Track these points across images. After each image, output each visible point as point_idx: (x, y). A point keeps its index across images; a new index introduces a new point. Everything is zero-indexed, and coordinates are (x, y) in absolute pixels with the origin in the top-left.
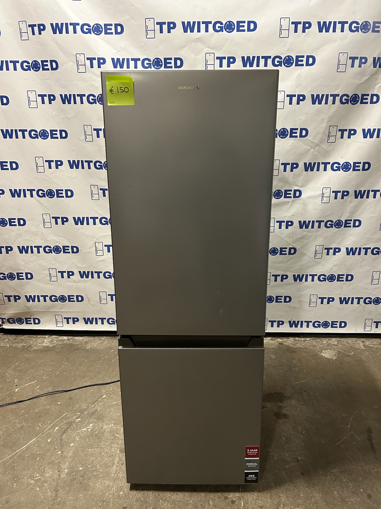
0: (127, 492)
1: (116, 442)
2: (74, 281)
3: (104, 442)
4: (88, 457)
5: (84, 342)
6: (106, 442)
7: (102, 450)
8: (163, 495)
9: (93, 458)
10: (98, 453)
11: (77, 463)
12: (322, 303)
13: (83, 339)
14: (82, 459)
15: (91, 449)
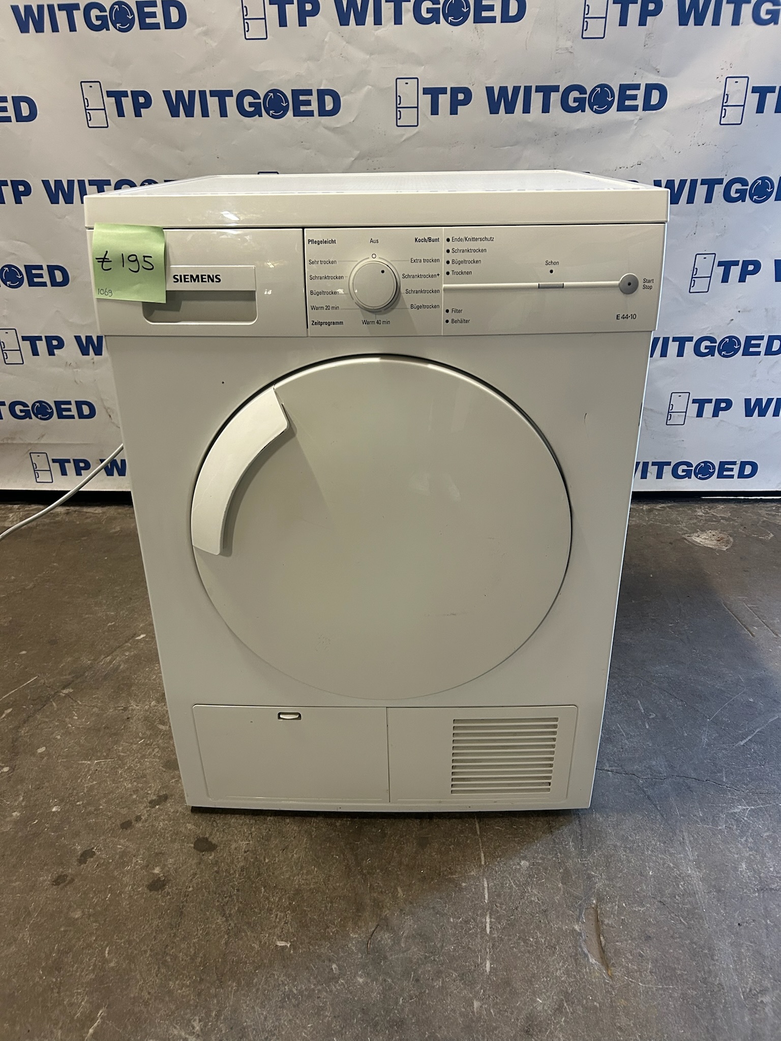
0: (172, 868)
1: (157, 744)
2: (67, 363)
3: (127, 744)
4: (79, 781)
5: (106, 518)
6: (132, 743)
7: (120, 762)
8: (269, 876)
9: (92, 782)
10: (108, 770)
11: (48, 795)
12: (700, 414)
13: (104, 513)
14: (62, 784)
15: (89, 760)
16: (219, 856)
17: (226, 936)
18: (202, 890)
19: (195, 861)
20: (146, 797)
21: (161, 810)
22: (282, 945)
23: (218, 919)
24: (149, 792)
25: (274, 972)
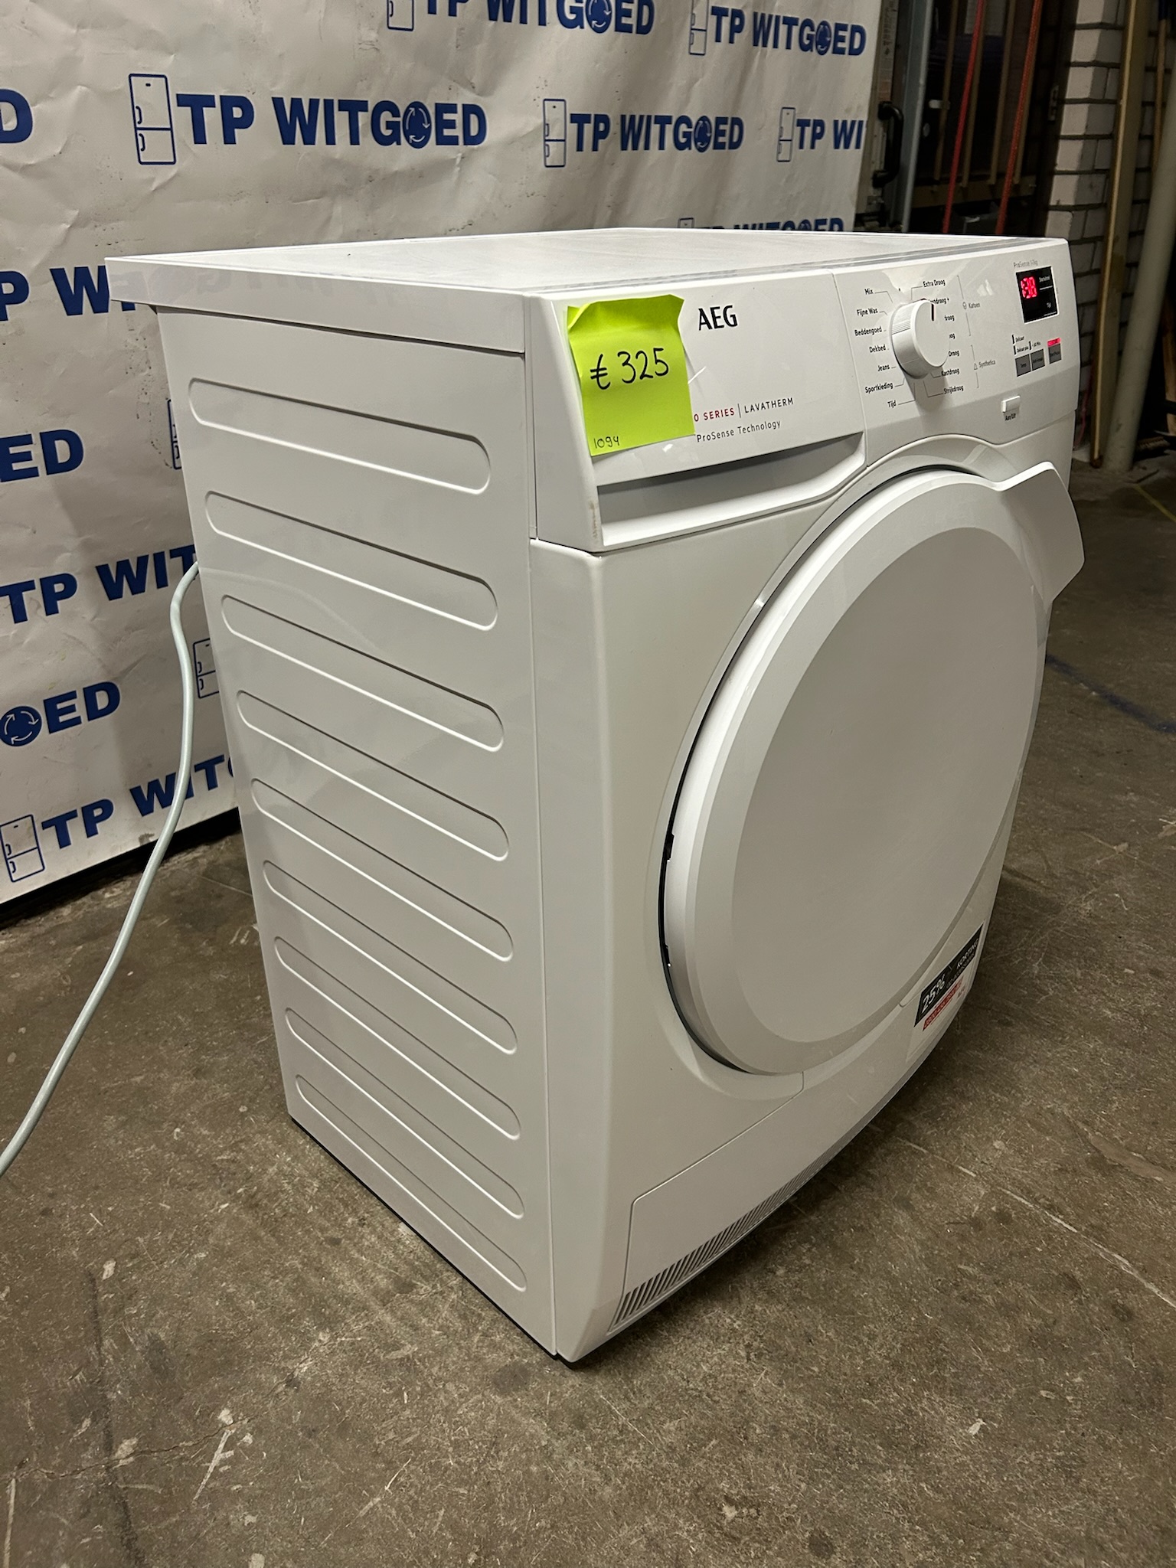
0: (743, 1491)
3: (390, 1423)
4: (413, 1536)
7: (426, 1452)
8: (845, 1381)
9: (437, 1517)
10: (429, 1479)
15: (373, 1495)
16: (763, 1418)
17: (923, 1485)
18: (817, 1473)
19: (750, 1456)
20: (551, 1454)
21: (602, 1446)
22: (978, 1428)
23: (885, 1480)
24: (544, 1443)
25: (1018, 1460)
